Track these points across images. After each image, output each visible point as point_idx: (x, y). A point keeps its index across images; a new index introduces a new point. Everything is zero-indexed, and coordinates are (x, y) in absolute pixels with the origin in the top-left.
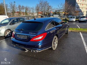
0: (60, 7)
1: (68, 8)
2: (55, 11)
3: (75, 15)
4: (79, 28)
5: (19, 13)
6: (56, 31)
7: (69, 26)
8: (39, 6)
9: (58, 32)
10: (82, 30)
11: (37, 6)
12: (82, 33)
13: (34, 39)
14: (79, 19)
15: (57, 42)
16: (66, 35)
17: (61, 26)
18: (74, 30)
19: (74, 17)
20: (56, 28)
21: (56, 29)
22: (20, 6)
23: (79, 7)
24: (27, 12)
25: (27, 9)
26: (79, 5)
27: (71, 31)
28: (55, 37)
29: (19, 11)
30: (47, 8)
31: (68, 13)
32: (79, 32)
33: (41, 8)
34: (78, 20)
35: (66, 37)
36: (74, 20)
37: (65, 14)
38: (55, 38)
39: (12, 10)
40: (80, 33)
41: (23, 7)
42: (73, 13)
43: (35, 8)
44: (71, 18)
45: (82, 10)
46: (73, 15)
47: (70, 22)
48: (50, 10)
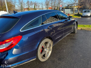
1: (81, 1)
2: (67, 5)
5: (28, 9)
16: (72, 34)
18: (86, 27)
19: (89, 11)
22: (28, 2)
24: (36, 8)
25: (35, 4)
27: (82, 29)
29: (27, 7)
30: (57, 2)
31: (82, 7)
33: (51, 2)
36: (89, 14)
39: (20, 6)
41: (31, 2)
42: (88, 6)
43: (44, 3)
44: (85, 12)
46: (88, 9)
47: (83, 17)
48: (61, 4)
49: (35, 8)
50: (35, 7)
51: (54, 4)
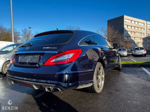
3: (125, 47)
13: (53, 61)
14: (133, 51)
15: (103, 77)
23: (130, 37)
26: (129, 33)
34: (131, 53)
38: (100, 69)
45: (135, 41)
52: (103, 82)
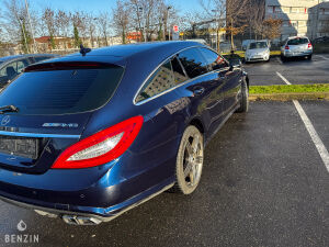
0: (206, 5)
1: (237, 10)
2: (189, 26)
3: (267, 37)
4: (289, 84)
5: (49, 40)
6: (194, 102)
7: (247, 80)
8: (125, 9)
9: (203, 106)
10: (300, 90)
11: (120, 8)
12: (301, 102)
13: (73, 158)
14: (283, 48)
15: (201, 154)
16: (237, 115)
17: (216, 78)
18: (270, 92)
19: (263, 45)
20: (190, 88)
21: (192, 95)
22: (48, 14)
23: (279, 6)
24: (80, 35)
25: (78, 23)
27: (259, 99)
28: (191, 130)
29: (47, 32)
30: (156, 14)
31: (240, 30)
32: (290, 102)
33: (135, 15)
34: (278, 53)
35: (241, 128)
36: (265, 54)
37: (227, 36)
38: (191, 139)
39: (17, 29)
40: (296, 103)
41: (62, 14)
42: (259, 28)
43: (111, 17)
44: (253, 46)
45: (291, 17)
46: (260, 37)
47: (248, 63)
48: (170, 21)
49: (76, 37)
50: (76, 31)
51: (148, 23)
52: (200, 165)
